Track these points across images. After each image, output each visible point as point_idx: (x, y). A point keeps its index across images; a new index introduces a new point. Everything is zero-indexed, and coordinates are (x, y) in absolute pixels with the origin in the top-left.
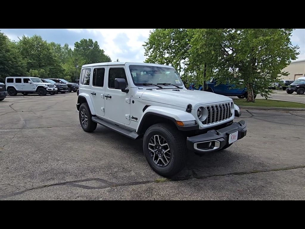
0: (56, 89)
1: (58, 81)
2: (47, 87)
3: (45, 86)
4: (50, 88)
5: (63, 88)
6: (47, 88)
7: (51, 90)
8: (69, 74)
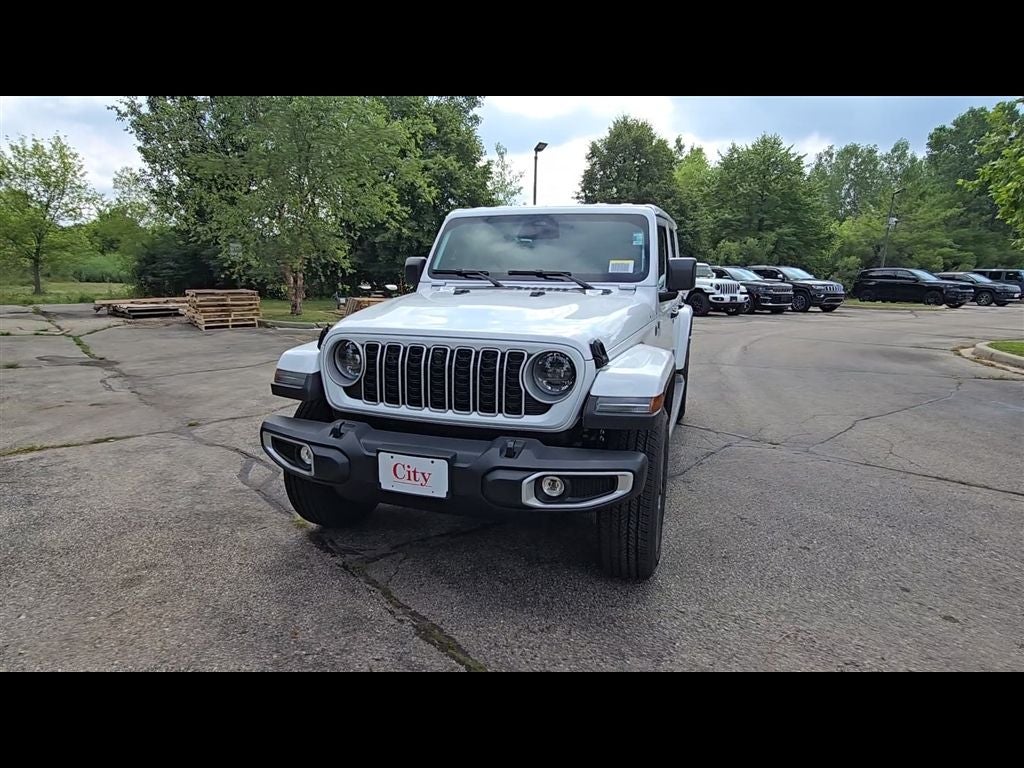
0: (741, 298)
1: (772, 275)
2: (714, 290)
3: (709, 287)
4: (722, 296)
5: (770, 295)
6: (713, 294)
7: (722, 299)
8: (860, 248)
